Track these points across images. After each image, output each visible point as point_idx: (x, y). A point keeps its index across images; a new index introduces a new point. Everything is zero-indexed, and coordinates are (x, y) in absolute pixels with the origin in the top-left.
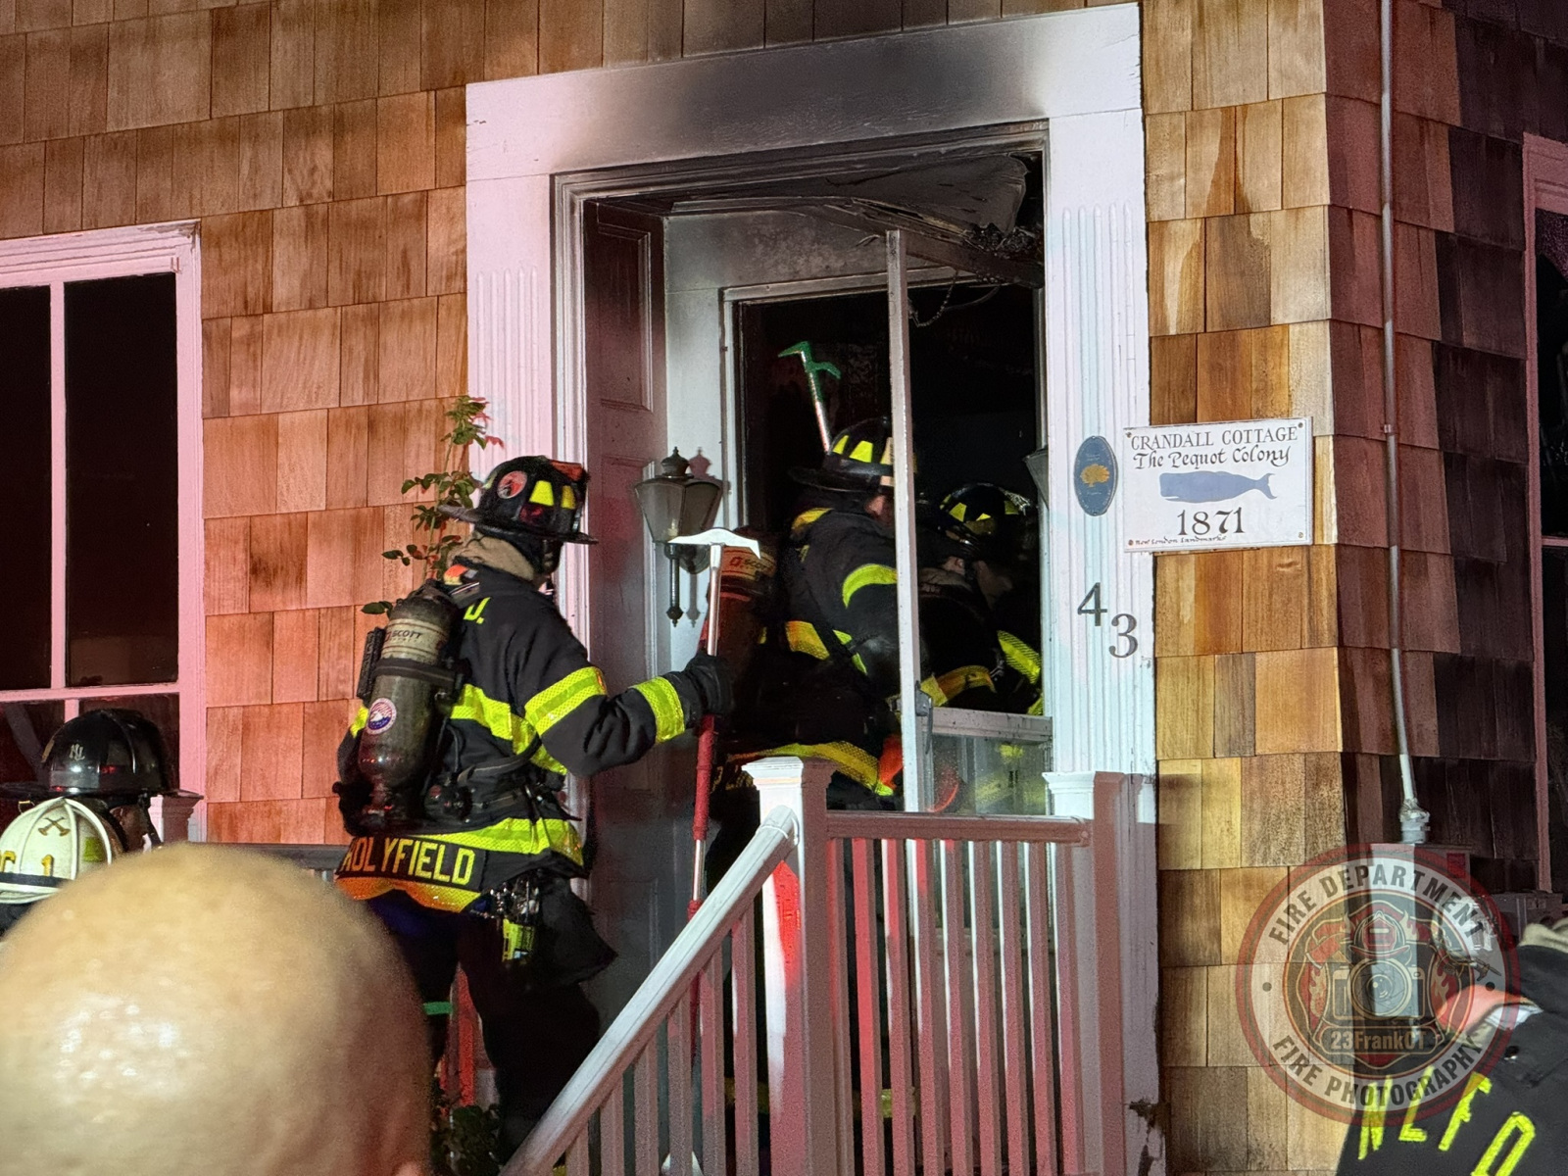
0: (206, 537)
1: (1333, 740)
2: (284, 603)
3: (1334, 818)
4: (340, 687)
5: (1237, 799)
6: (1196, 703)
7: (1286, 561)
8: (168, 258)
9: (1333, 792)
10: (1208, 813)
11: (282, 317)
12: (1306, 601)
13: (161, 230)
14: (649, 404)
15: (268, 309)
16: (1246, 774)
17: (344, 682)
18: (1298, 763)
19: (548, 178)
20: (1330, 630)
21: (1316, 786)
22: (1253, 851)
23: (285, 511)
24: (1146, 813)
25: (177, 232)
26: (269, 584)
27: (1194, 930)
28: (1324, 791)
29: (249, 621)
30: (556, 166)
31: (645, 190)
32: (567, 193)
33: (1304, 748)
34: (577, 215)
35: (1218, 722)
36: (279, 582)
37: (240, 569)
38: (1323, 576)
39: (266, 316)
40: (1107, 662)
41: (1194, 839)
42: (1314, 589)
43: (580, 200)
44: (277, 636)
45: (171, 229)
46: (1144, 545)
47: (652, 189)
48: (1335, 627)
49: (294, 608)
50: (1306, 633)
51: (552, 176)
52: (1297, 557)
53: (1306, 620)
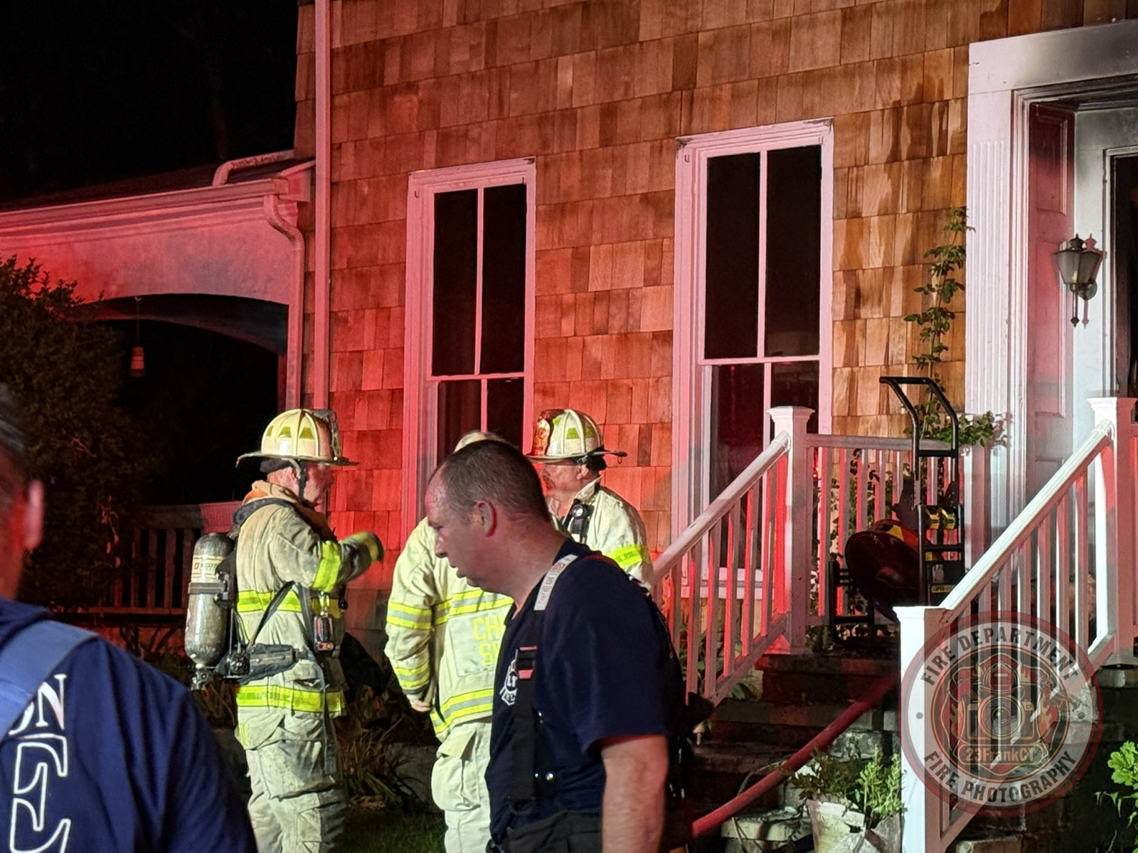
0: (834, 280)
2: (872, 314)
4: (899, 358)
8: (817, 138)
11: (874, 167)
13: (814, 123)
14: (1064, 211)
15: (867, 163)
17: (901, 355)
19: (1010, 92)
23: (872, 267)
25: (822, 123)
26: (864, 304)
30: (1016, 85)
31: (1061, 97)
32: (1020, 100)
34: (1025, 111)
36: (869, 304)
39: (866, 167)
43: (1027, 104)
44: (868, 331)
45: (820, 122)
47: (1065, 97)
49: (876, 316)
51: (1013, 91)
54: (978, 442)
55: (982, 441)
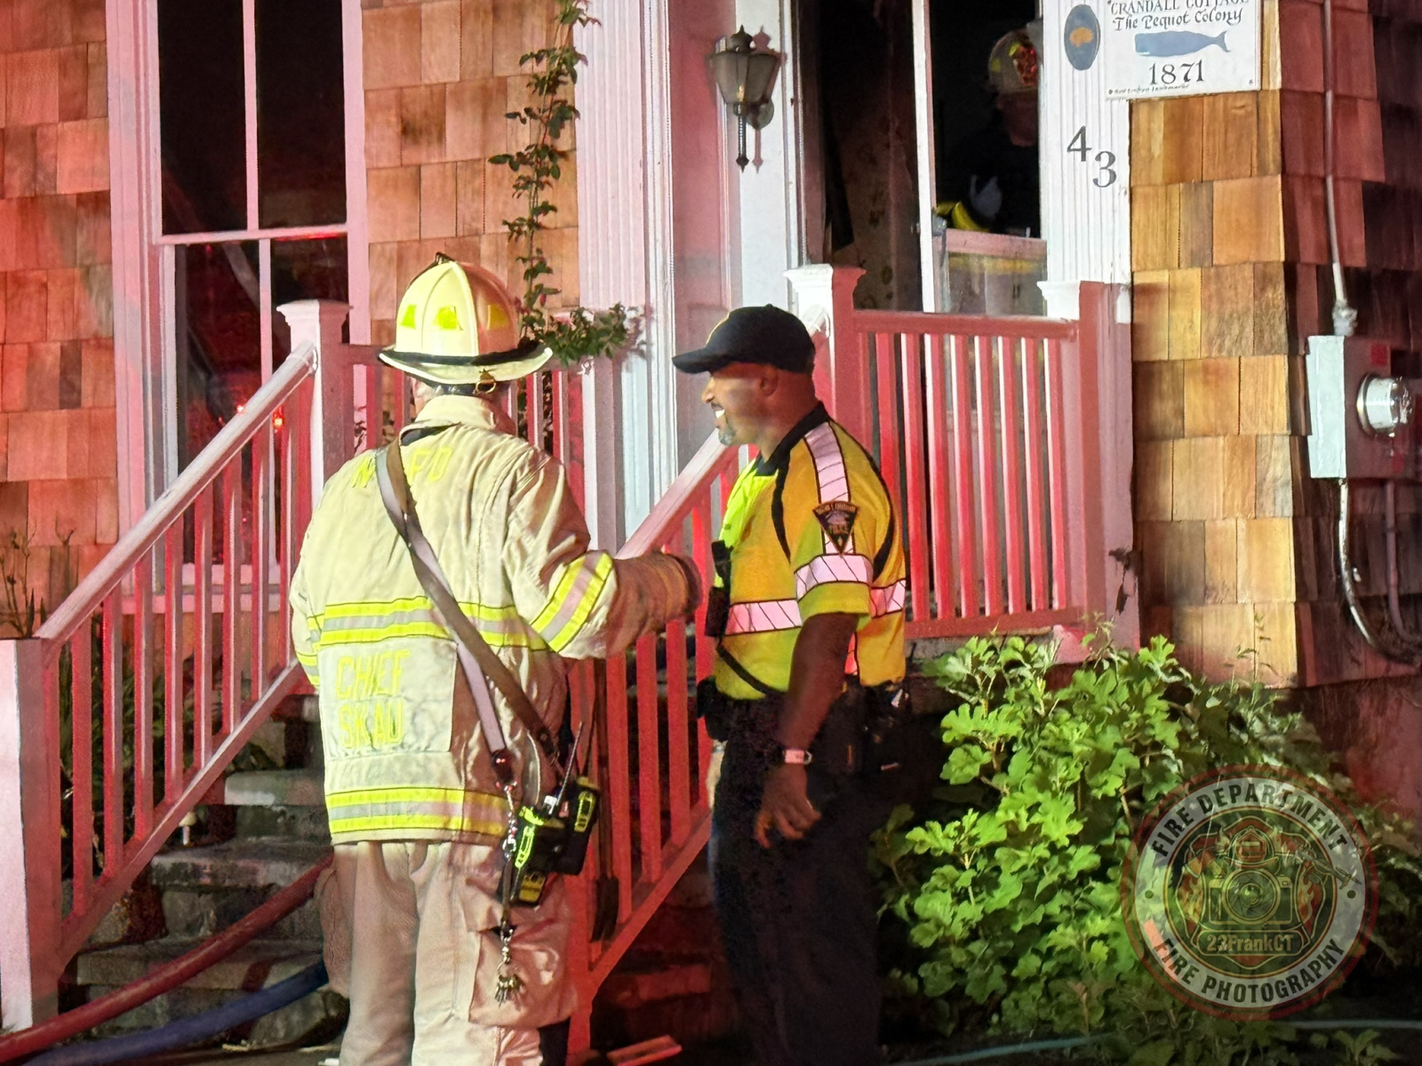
0: (366, 105)
1: (1277, 252)
3: (1277, 316)
4: (475, 225)
5: (1198, 301)
6: (1165, 223)
7: (1239, 104)
9: (1277, 294)
10: (1174, 314)
12: (1254, 138)
16: (1205, 281)
17: (477, 221)
18: (1248, 271)
20: (1274, 161)
21: (1263, 289)
22: (1210, 343)
23: (428, 82)
24: (1123, 315)
26: (416, 142)
27: (1162, 410)
28: (1270, 294)
29: (400, 172)
33: (1253, 259)
35: (1182, 239)
36: (424, 140)
37: (393, 131)
38: (1269, 115)
40: (1091, 193)
41: (1162, 335)
42: (1262, 126)
44: (424, 183)
46: (1121, 95)
48: (1279, 158)
49: (436, 161)
50: (1255, 164)
52: (1249, 101)
53: (1255, 152)
54: (603, 353)
55: (608, 350)
